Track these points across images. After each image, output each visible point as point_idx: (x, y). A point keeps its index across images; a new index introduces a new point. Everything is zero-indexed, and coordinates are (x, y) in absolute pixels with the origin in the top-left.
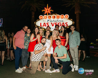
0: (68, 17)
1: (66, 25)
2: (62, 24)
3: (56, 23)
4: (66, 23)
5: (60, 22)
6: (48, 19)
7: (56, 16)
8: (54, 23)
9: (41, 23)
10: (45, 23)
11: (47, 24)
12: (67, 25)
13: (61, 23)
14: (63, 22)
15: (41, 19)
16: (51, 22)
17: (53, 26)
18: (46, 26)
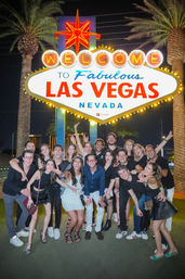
0: (158, 60)
1: (153, 94)
2: (134, 88)
3: (110, 85)
4: (151, 87)
5: (126, 80)
6: (77, 66)
7: (110, 56)
8: (104, 84)
9: (49, 84)
10: (64, 84)
11: (75, 86)
12: (156, 94)
13: (130, 85)
14: (140, 81)
15: (51, 64)
16: (92, 80)
17: (98, 94)
18: (68, 95)
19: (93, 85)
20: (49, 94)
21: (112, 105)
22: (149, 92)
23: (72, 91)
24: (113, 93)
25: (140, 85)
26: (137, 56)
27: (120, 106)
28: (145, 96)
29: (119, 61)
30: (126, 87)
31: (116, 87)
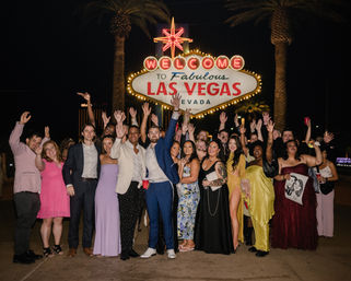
0: (241, 64)
1: (236, 92)
2: (220, 87)
3: (200, 84)
4: (234, 86)
5: (214, 80)
6: (173, 69)
7: (200, 60)
8: (195, 84)
9: (149, 84)
10: (162, 84)
11: (171, 85)
12: (239, 92)
13: (217, 85)
14: (225, 81)
15: (152, 68)
16: (185, 81)
17: (190, 92)
18: (166, 94)
19: (186, 85)
20: (149, 93)
21: (202, 102)
22: (232, 91)
23: (168, 90)
24: (203, 91)
25: (225, 84)
26: (222, 60)
27: (208, 102)
28: (229, 94)
29: (208, 65)
30: (213, 86)
31: (205, 86)
